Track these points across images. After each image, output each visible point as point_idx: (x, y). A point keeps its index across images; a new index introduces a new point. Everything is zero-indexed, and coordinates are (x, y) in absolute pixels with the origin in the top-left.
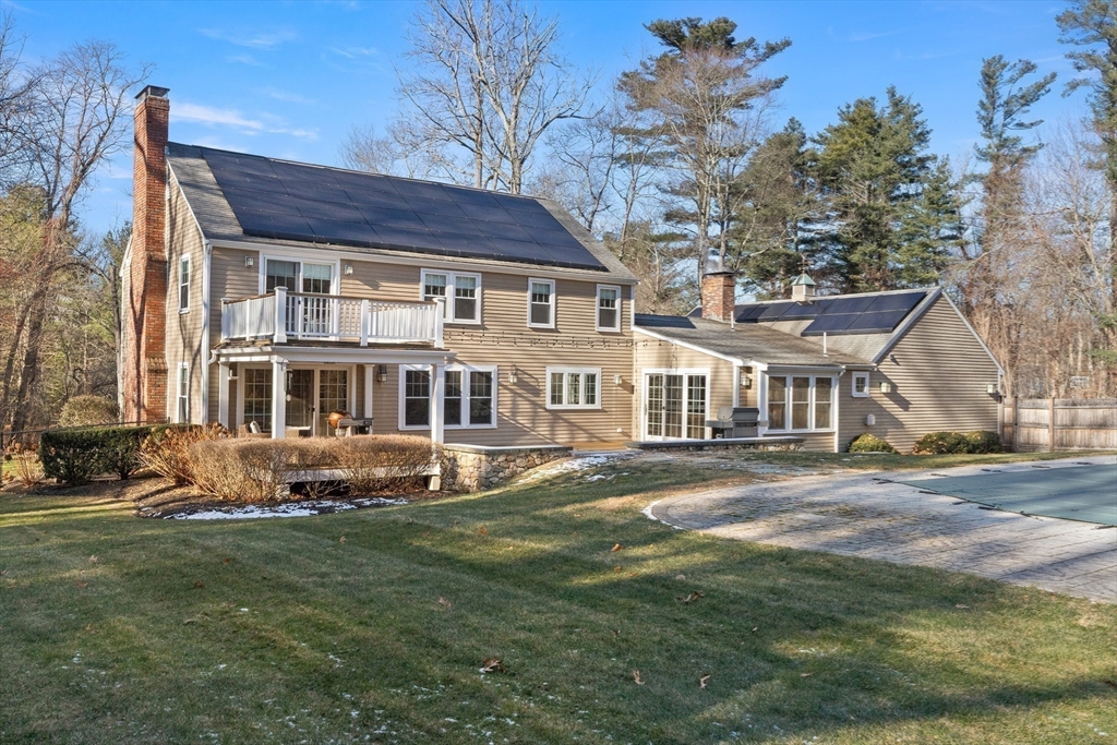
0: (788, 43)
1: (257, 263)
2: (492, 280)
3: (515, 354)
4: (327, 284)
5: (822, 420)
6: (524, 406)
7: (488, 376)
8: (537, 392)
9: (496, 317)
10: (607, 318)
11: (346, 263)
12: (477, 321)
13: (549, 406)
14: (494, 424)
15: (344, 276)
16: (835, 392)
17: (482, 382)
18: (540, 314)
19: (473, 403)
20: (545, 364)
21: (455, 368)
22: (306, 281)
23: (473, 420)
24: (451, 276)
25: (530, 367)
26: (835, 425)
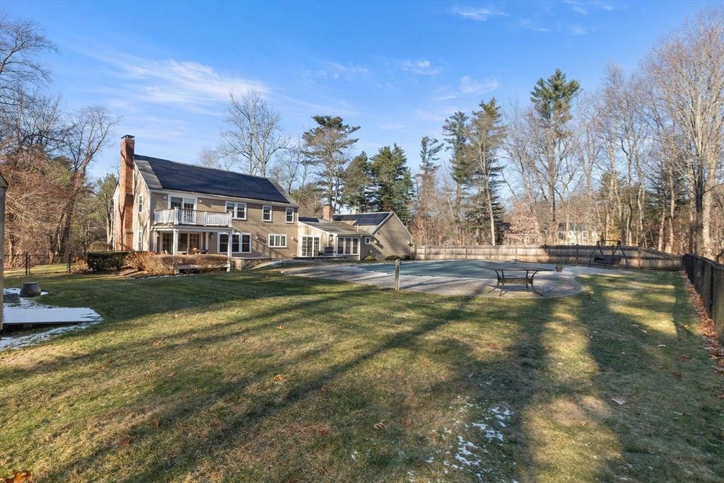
0: (359, 128)
1: (167, 198)
2: (250, 205)
3: (258, 230)
4: (192, 206)
5: (355, 251)
6: (261, 246)
7: (248, 236)
8: (265, 242)
9: (252, 217)
10: (289, 219)
11: (199, 199)
12: (245, 219)
13: (269, 246)
14: (250, 252)
15: (198, 203)
16: (359, 243)
17: (246, 238)
18: (267, 217)
19: (243, 245)
20: (268, 233)
21: (237, 234)
22: (185, 204)
23: (243, 251)
24: (236, 204)
25: (263, 234)
26: (359, 253)
